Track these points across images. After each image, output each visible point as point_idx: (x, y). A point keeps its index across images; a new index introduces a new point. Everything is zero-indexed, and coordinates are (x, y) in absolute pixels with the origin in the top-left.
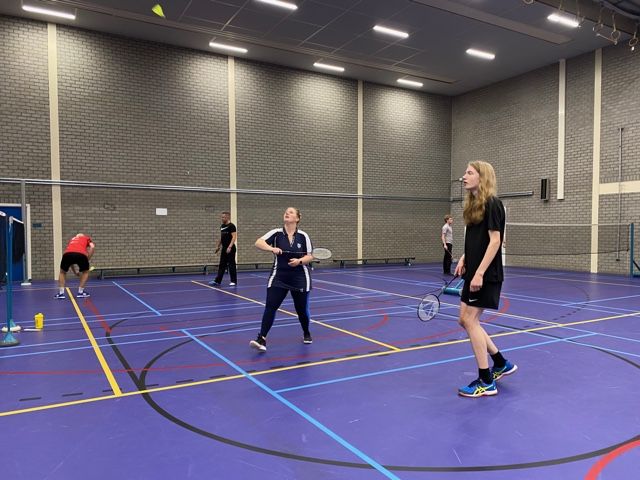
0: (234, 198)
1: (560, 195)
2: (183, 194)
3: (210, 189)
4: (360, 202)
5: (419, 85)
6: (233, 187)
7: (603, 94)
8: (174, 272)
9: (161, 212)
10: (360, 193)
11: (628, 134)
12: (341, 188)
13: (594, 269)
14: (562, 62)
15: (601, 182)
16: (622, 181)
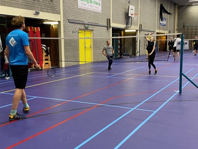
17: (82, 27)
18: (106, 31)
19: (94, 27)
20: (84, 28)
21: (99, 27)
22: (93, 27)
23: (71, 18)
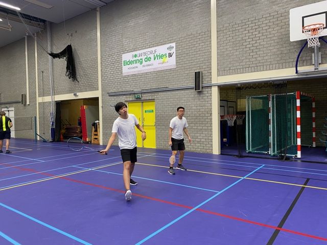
1: (28, 103)
11: (44, 74)
13: (38, 138)
14: (26, 37)
16: (44, 96)
17: (131, 98)
18: (193, 96)
19: (156, 94)
20: (134, 99)
21: (169, 93)
22: (153, 94)
23: (112, 91)
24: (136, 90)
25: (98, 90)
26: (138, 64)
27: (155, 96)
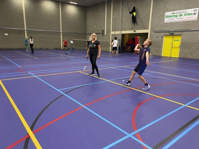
0: (26, 32)
1: (105, 34)
2: (12, 30)
3: (19, 29)
4: (61, 33)
5: (76, 4)
6: (25, 29)
7: (113, 11)
8: (11, 49)
9: (6, 34)
10: (61, 31)
11: (116, 20)
12: (56, 30)
13: (110, 51)
14: (106, 1)
15: (112, 31)
16: (115, 31)
17: (167, 34)
23: (156, 30)
24: (171, 30)
25: (148, 29)
26: (174, 18)
27: (182, 33)
